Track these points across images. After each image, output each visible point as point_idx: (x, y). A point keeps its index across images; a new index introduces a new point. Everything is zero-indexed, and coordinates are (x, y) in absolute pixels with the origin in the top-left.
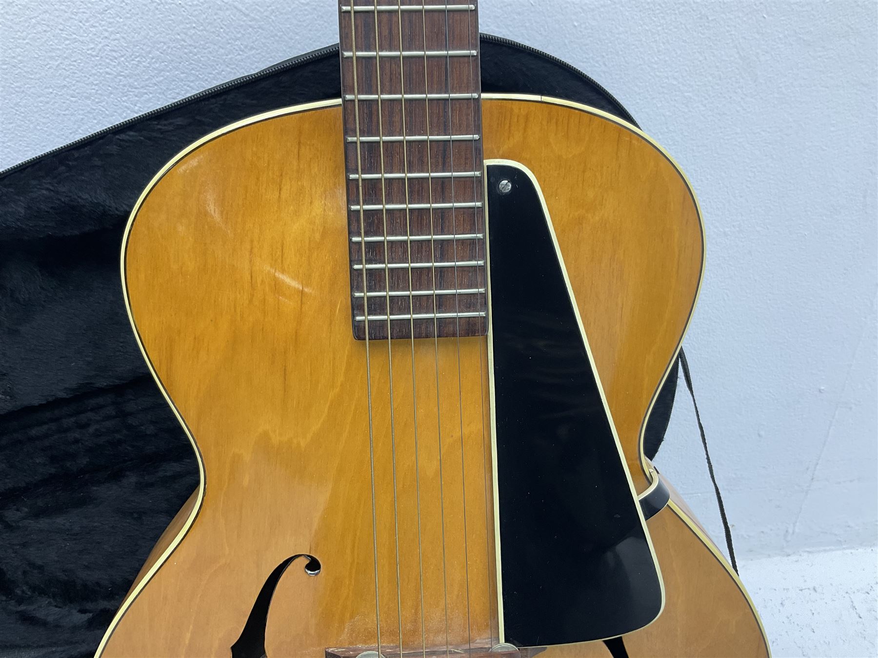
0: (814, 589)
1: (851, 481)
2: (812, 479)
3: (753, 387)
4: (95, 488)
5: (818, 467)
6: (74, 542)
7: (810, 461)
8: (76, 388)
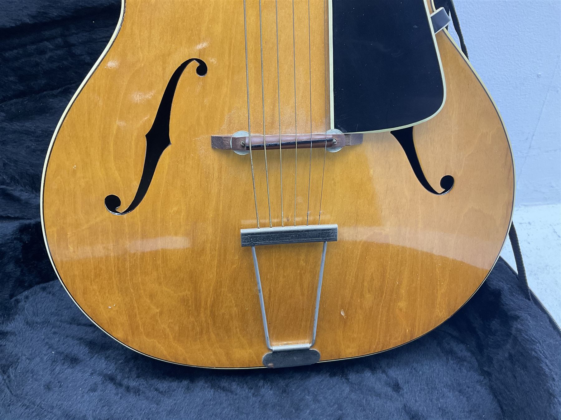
0: (529, 223)
1: (555, 151)
2: (530, 147)
3: (494, 70)
4: (51, 100)
5: (534, 138)
6: (37, 143)
7: (529, 133)
8: (35, 15)
